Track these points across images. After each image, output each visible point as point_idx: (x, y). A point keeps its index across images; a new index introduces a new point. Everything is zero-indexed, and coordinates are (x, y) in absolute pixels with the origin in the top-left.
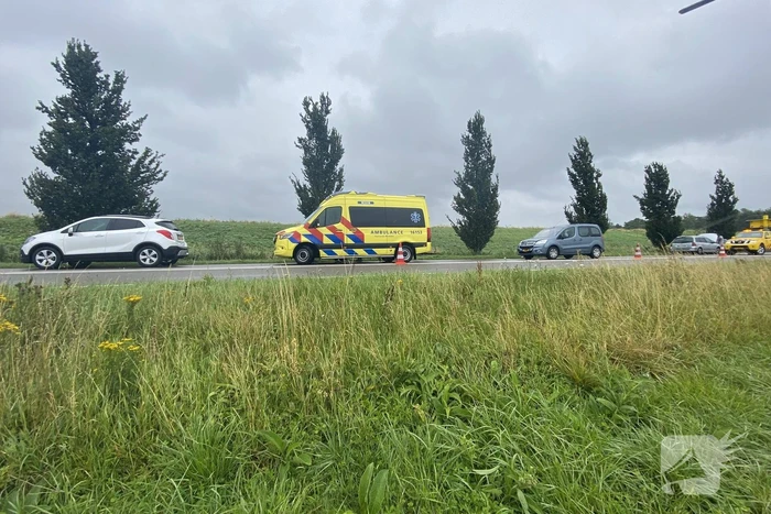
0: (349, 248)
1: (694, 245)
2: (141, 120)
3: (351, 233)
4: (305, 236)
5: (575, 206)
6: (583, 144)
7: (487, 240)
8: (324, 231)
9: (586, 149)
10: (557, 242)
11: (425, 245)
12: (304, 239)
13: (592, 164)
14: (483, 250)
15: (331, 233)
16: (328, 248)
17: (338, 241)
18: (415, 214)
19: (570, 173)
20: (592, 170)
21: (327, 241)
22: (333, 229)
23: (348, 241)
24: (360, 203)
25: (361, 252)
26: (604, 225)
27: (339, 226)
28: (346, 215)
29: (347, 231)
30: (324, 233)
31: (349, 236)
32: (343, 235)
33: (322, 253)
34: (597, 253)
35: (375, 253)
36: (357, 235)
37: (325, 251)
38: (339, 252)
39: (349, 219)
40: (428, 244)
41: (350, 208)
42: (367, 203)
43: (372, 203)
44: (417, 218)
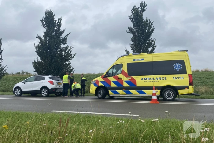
0: (126, 89)
2: (68, 35)
3: (127, 80)
4: (101, 82)
8: (112, 79)
11: (187, 87)
12: (100, 84)
15: (115, 80)
16: (113, 89)
17: (119, 85)
18: (177, 65)
21: (113, 85)
22: (117, 78)
23: (126, 85)
24: (134, 60)
25: (134, 92)
27: (121, 76)
28: (125, 69)
29: (124, 79)
30: (111, 80)
31: (126, 82)
32: (122, 81)
33: (111, 93)
35: (145, 93)
36: (132, 81)
37: (112, 91)
38: (121, 92)
39: (126, 71)
40: (190, 87)
41: (128, 64)
42: (139, 60)
43: (143, 59)
44: (179, 67)
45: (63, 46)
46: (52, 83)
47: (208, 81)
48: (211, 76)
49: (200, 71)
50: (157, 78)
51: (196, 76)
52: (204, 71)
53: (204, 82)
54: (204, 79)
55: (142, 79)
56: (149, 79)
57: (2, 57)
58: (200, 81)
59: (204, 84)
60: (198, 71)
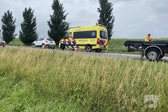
0: (72, 46)
2: (67, 14)
4: (63, 42)
11: (95, 45)
16: (67, 45)
17: (70, 44)
21: (67, 43)
22: (69, 40)
23: (72, 43)
24: (76, 30)
27: (70, 38)
29: (72, 40)
30: (66, 41)
35: (79, 48)
36: (74, 41)
37: (67, 47)
38: (70, 47)
39: (73, 36)
40: (97, 45)
41: (74, 32)
42: (79, 30)
43: (80, 30)
44: (94, 34)
45: (63, 21)
46: (47, 42)
50: (84, 40)
55: (78, 40)
56: (81, 40)
57: (36, 27)
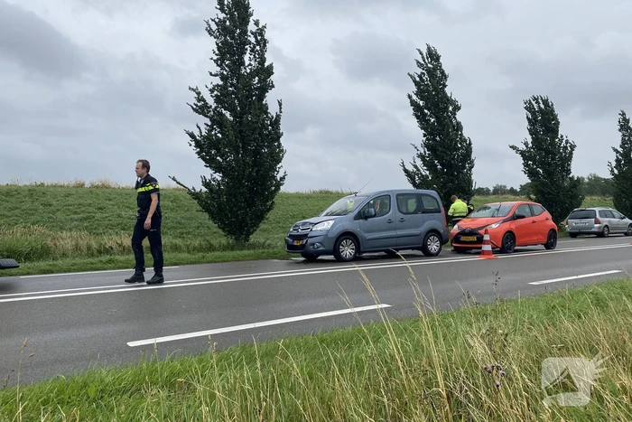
1: (597, 222)
5: (422, 157)
6: (433, 56)
7: (260, 217)
9: (438, 67)
10: (356, 226)
13: (448, 90)
14: (253, 238)
19: (413, 103)
20: (449, 101)
26: (466, 191)
34: (434, 246)
47: (98, 215)
48: (111, 203)
49: (87, 185)
51: (70, 200)
52: (97, 187)
53: (86, 219)
54: (91, 209)
58: (76, 217)
59: (85, 225)
60: (82, 185)
